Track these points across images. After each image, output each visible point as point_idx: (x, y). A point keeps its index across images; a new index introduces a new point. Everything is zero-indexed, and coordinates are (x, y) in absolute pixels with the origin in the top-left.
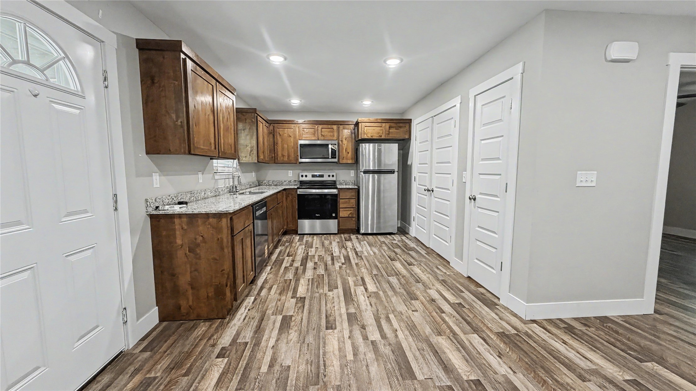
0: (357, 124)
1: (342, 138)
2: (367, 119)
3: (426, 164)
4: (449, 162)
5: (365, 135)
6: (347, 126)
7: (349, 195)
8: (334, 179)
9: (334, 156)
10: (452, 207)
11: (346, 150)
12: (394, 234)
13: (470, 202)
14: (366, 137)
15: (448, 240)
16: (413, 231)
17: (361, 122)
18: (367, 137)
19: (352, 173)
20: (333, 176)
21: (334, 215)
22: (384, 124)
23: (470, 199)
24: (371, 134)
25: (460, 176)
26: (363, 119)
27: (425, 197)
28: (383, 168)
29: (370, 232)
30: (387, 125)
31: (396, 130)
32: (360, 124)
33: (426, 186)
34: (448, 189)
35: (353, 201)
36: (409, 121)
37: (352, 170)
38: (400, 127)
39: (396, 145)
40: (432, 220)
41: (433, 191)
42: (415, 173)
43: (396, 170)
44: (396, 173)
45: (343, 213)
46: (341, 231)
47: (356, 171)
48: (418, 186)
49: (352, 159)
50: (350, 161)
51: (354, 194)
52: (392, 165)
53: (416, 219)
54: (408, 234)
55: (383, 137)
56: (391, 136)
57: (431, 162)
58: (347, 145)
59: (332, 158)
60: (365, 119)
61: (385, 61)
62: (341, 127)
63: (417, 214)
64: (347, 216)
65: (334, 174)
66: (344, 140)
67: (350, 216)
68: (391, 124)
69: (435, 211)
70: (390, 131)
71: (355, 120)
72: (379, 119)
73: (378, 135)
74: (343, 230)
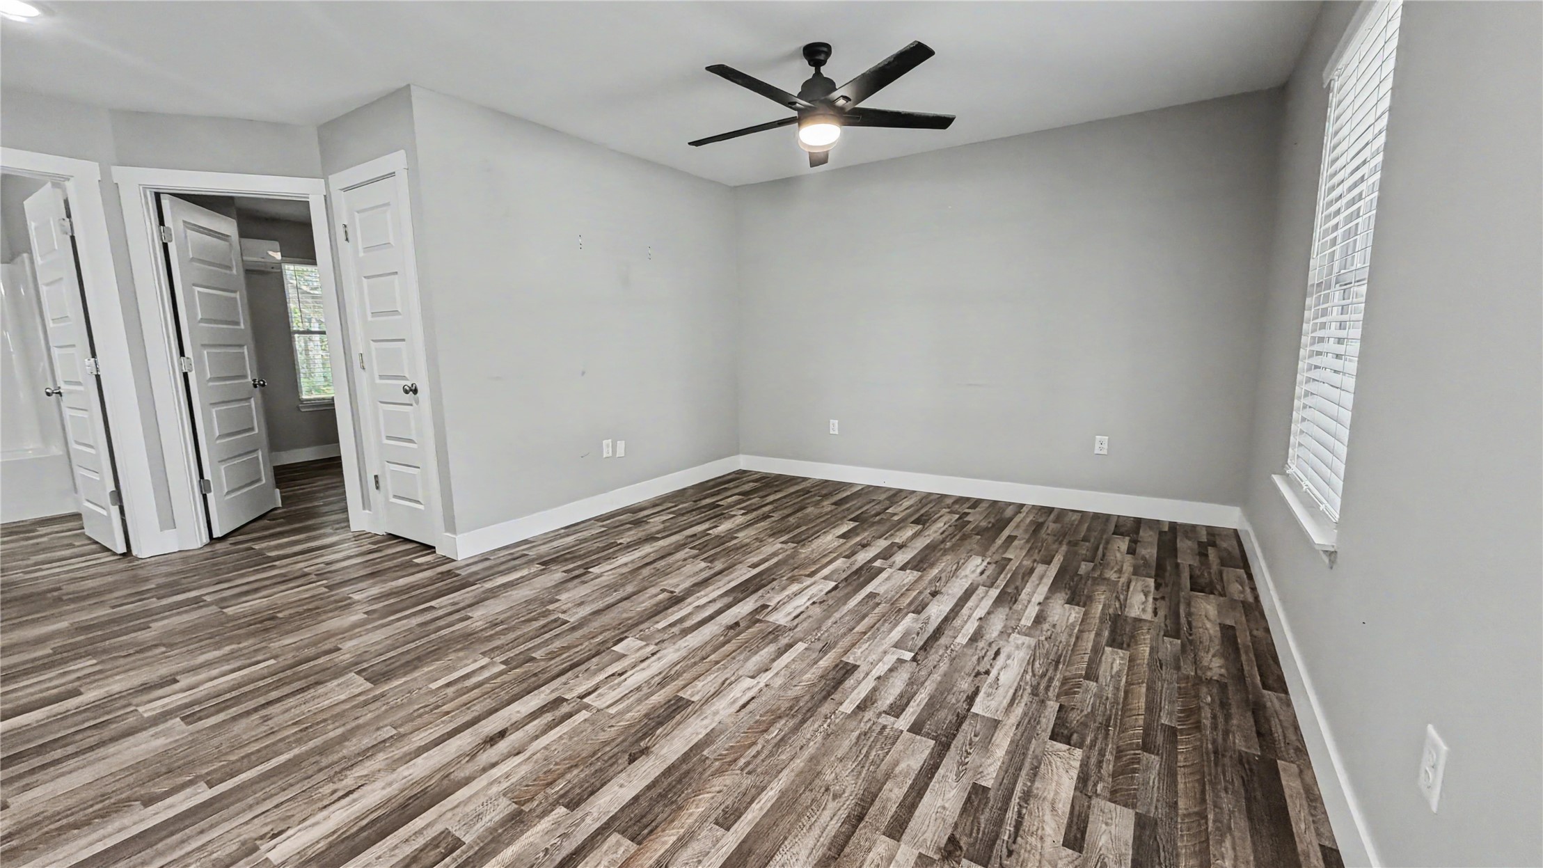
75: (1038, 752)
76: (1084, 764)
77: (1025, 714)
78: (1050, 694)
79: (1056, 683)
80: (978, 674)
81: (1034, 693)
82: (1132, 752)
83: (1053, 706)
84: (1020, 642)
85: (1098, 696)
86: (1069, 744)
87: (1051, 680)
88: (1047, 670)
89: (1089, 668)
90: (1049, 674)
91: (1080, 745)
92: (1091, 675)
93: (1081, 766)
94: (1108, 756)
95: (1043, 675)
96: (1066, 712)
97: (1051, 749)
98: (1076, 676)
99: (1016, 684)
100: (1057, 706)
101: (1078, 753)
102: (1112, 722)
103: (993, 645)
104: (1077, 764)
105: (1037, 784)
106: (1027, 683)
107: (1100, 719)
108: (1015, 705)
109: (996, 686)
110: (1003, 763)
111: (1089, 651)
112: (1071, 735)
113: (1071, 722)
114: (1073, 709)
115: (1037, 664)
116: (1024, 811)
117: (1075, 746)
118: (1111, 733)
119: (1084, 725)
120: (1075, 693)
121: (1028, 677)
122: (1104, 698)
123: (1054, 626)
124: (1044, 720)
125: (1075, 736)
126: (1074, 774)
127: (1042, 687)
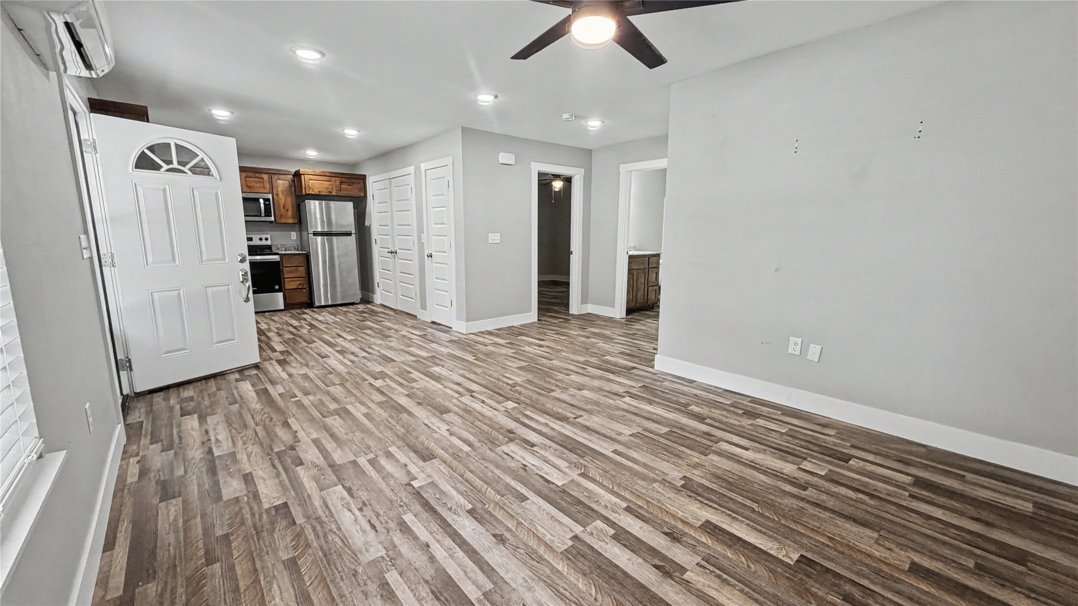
0: (297, 175)
1: (277, 191)
2: (312, 170)
3: (387, 226)
4: (409, 225)
5: (311, 190)
6: (282, 177)
7: (295, 262)
8: (269, 243)
9: (268, 213)
10: (415, 266)
11: (284, 207)
12: (357, 304)
13: (429, 259)
14: (311, 192)
15: (414, 297)
16: (378, 298)
17: (304, 174)
18: (313, 193)
19: (294, 235)
20: (267, 239)
21: (277, 287)
22: (333, 179)
23: (428, 256)
24: (319, 188)
25: (420, 238)
26: (306, 170)
27: (389, 259)
28: (334, 229)
29: (323, 304)
30: (338, 180)
31: (349, 187)
32: (302, 176)
33: (389, 248)
34: (410, 250)
35: (302, 270)
36: (363, 178)
37: (293, 231)
38: (353, 183)
39: (351, 204)
40: (397, 281)
41: (396, 253)
42: (375, 234)
43: (353, 232)
44: (353, 236)
45: (290, 285)
46: (288, 306)
47: (298, 233)
48: (380, 249)
49: (292, 218)
50: (291, 221)
51: (302, 259)
52: (348, 225)
53: (380, 285)
54: (373, 302)
55: (334, 193)
56: (342, 193)
57: (392, 223)
58: (285, 200)
59: (266, 216)
60: (309, 171)
61: (343, 130)
62: (276, 177)
63: (382, 279)
64: (296, 287)
65: (269, 236)
66: (280, 195)
67: (300, 287)
68: (343, 179)
69: (400, 272)
70: (342, 186)
71: (293, 170)
72: (328, 172)
73: (327, 191)
74: (291, 304)
75: (288, 493)
76: (260, 503)
77: (312, 504)
78: (308, 527)
79: (311, 536)
80: (364, 504)
81: (318, 519)
82: (234, 528)
83: (300, 520)
84: (372, 550)
85: (275, 551)
86: (274, 507)
87: (317, 536)
88: (327, 542)
89: (298, 571)
90: (322, 540)
91: (268, 511)
92: (292, 565)
93: (261, 501)
94: (249, 516)
95: (325, 536)
96: (289, 523)
97: (282, 497)
98: (303, 553)
99: (336, 516)
100: (298, 522)
101: (266, 506)
102: (256, 538)
103: (384, 531)
104: (263, 500)
105: (277, 481)
106: (330, 522)
107: (265, 534)
108: (322, 504)
109: (345, 505)
110: (300, 477)
111: (310, 589)
112: (276, 512)
113: (281, 519)
114: (286, 527)
115: (337, 540)
116: (275, 471)
117: (270, 508)
118: (252, 530)
119: (272, 523)
120: (292, 540)
121: (333, 526)
122: (270, 552)
123: (366, 594)
124: (299, 508)
125: (274, 513)
126: (262, 496)
127: (318, 528)
